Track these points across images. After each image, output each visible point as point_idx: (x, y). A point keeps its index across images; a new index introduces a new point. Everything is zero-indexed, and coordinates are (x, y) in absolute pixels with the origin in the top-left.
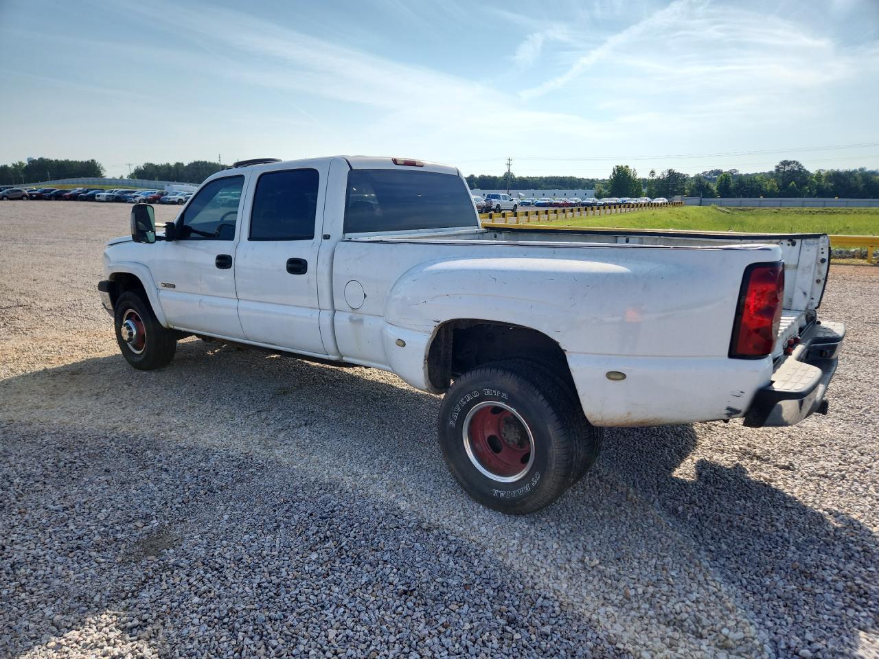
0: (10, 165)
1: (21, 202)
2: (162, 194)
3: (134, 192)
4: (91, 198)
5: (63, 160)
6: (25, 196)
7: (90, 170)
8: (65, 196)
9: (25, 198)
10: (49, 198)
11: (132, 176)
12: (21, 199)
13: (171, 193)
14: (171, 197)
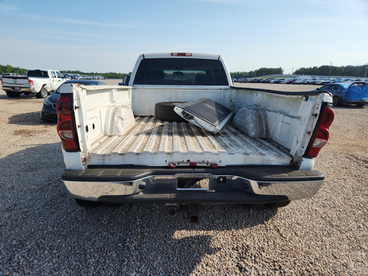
0: (253, 71)
1: (246, 83)
2: (294, 80)
3: (284, 79)
4: (268, 82)
5: (270, 68)
6: (248, 81)
7: (279, 71)
8: (260, 82)
9: (248, 82)
10: (255, 82)
11: (293, 74)
12: (247, 82)
13: (298, 80)
14: (297, 81)
